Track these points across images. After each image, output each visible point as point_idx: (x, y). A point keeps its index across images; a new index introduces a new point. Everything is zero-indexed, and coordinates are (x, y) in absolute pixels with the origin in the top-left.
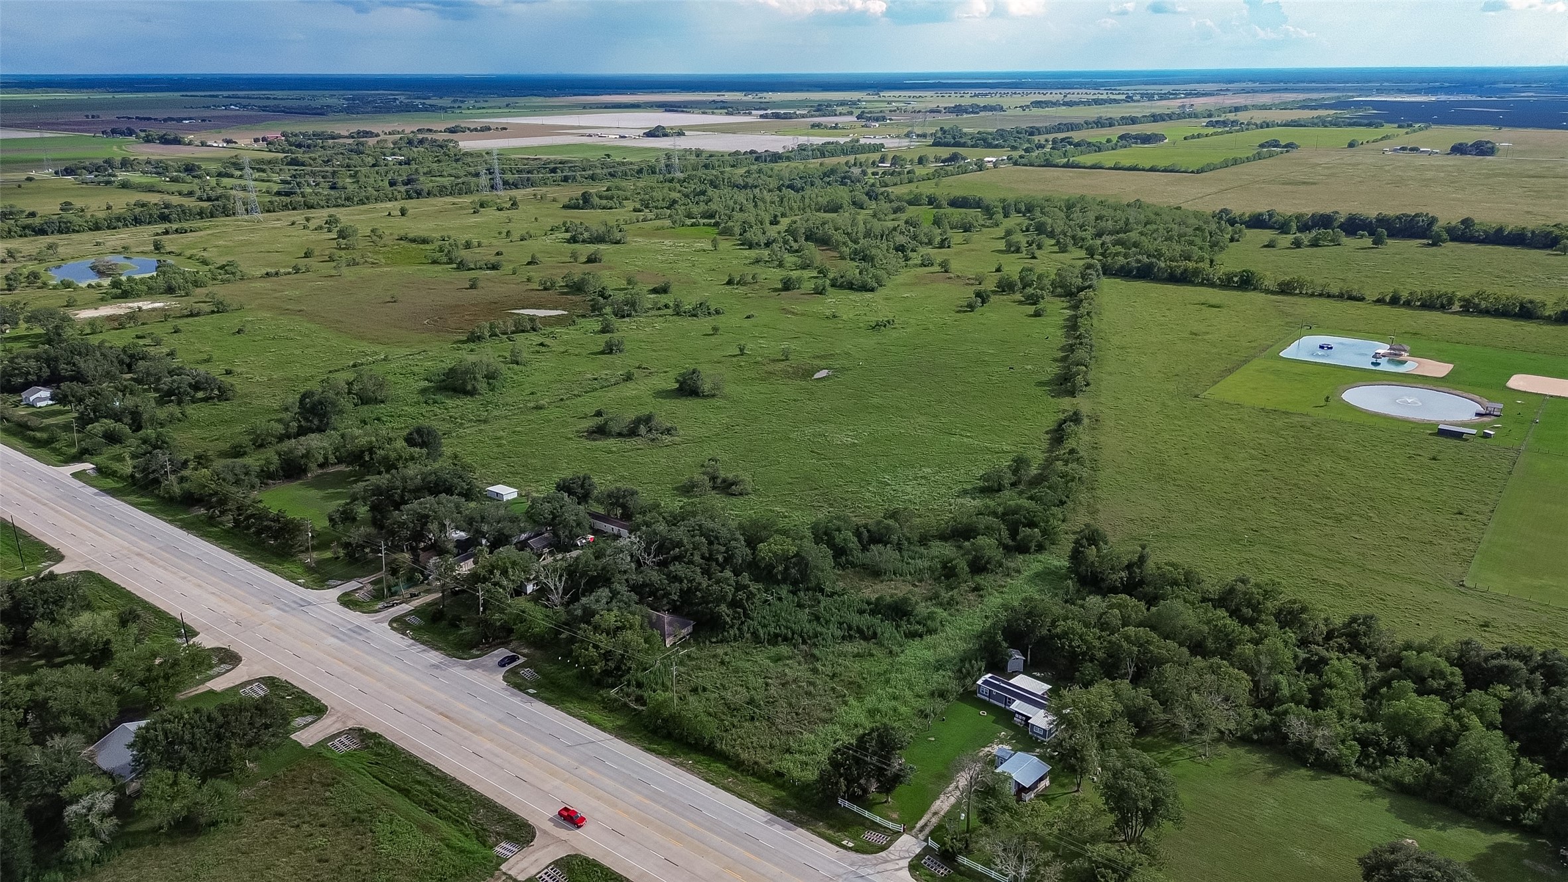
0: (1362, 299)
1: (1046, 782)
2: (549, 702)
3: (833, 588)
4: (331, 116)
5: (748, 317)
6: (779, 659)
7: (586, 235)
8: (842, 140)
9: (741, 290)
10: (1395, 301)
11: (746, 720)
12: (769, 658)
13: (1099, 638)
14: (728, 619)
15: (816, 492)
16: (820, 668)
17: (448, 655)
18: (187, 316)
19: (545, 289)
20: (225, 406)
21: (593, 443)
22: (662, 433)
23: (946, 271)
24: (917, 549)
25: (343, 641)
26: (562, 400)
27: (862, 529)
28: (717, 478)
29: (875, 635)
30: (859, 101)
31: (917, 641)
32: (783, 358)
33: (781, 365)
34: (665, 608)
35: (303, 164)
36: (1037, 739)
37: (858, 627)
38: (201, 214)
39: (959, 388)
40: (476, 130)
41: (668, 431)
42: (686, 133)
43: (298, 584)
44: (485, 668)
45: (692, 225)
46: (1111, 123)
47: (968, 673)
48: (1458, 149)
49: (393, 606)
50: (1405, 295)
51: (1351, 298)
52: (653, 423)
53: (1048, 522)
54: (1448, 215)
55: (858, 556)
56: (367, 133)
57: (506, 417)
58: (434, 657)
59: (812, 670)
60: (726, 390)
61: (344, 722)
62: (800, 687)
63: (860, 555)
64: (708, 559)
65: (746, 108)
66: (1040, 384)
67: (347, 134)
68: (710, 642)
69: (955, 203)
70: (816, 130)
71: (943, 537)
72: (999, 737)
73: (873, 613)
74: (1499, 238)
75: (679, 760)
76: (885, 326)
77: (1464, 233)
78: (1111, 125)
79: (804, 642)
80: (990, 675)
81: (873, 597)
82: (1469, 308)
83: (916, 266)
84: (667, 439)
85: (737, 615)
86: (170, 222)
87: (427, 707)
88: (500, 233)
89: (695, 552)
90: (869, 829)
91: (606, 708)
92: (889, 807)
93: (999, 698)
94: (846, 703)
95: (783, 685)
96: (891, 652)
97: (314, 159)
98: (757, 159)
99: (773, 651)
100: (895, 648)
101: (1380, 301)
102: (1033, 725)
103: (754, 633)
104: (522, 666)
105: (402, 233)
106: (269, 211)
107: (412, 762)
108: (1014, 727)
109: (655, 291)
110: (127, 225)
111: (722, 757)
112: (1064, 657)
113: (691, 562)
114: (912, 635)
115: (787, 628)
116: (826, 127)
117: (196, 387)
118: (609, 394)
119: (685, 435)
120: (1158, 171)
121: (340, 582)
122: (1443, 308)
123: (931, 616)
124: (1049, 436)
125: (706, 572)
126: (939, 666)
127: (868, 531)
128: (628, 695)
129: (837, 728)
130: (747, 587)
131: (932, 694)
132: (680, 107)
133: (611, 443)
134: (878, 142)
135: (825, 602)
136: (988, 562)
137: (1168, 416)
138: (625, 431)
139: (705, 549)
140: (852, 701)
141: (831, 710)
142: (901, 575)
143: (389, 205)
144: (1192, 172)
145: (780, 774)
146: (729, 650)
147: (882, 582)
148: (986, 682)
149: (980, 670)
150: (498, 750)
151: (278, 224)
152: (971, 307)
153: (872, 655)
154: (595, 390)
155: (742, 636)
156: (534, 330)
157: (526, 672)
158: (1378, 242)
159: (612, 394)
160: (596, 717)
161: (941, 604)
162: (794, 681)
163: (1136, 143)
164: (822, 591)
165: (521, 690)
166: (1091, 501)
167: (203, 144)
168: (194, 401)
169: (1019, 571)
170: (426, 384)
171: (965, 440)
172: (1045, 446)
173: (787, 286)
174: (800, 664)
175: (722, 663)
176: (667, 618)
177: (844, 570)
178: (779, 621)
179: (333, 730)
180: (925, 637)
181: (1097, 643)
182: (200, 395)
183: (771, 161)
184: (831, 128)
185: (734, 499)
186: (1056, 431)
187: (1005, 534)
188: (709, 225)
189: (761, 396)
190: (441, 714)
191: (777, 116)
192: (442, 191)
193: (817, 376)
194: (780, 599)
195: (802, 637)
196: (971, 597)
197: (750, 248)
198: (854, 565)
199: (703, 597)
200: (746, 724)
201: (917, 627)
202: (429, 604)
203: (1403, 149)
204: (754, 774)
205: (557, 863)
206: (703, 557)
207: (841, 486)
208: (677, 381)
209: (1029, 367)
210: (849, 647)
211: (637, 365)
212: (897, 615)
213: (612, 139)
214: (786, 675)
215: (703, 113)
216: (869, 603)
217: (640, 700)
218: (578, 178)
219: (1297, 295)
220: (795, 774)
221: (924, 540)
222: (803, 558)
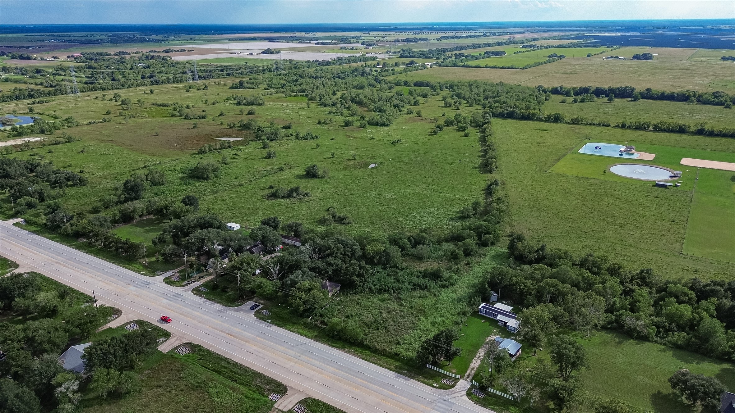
0: (608, 126)
1: (520, 352)
2: (279, 325)
3: (402, 266)
4: (104, 44)
5: (332, 139)
6: (384, 301)
7: (245, 101)
8: (358, 55)
9: (325, 126)
10: (623, 126)
11: (375, 330)
12: (379, 300)
13: (532, 284)
14: (358, 283)
15: (383, 221)
16: (404, 304)
17: (224, 305)
18: (54, 144)
19: (231, 128)
20: (84, 188)
21: (271, 201)
22: (303, 196)
23: (419, 116)
24: (437, 246)
25: (171, 301)
26: (251, 181)
27: (411, 238)
28: (336, 216)
29: (426, 287)
30: (360, 36)
31: (446, 289)
32: (353, 158)
33: (352, 162)
34: (326, 279)
35: (95, 68)
36: (511, 332)
37: (418, 284)
38: (49, 94)
39: (438, 171)
40: (178, 51)
41: (306, 195)
42: (282, 52)
43: (142, 274)
44: (244, 311)
45: (294, 96)
46: (479, 46)
47: (474, 303)
48: (636, 57)
49: (192, 283)
50: (628, 124)
51: (604, 125)
52: (299, 191)
53: (495, 231)
54: (640, 87)
55: (410, 250)
56: (124, 53)
57: (226, 190)
58: (218, 307)
59: (400, 305)
60: (329, 175)
61: (181, 340)
62: (396, 313)
63: (411, 250)
64: (343, 255)
65: (308, 40)
66: (475, 168)
67: (114, 53)
68: (351, 294)
69: (417, 84)
70: (343, 50)
71: (447, 241)
72: (493, 332)
73: (424, 277)
74: (663, 97)
75: (347, 350)
76: (397, 142)
77: (648, 95)
78: (479, 47)
79: (394, 292)
80: (484, 304)
81: (423, 269)
82: (657, 129)
83: (405, 114)
84: (307, 198)
85: (361, 281)
86: (34, 98)
87: (220, 331)
88: (202, 101)
89: (338, 252)
90: (443, 378)
91: (307, 327)
92: (450, 367)
93: (490, 314)
94: (420, 320)
95: (389, 312)
96: (435, 295)
97: (100, 66)
98: (319, 64)
99: (380, 297)
100: (437, 293)
101: (617, 127)
102: (509, 326)
103: (370, 288)
104: (262, 309)
105: (154, 101)
106: (83, 92)
107: (219, 358)
108: (499, 327)
109: (284, 128)
110: (12, 100)
111: (368, 348)
112: (517, 294)
113: (336, 257)
114: (444, 287)
115: (385, 286)
116: (348, 49)
117: (68, 179)
118: (274, 178)
119: (315, 196)
120: (505, 68)
121: (162, 273)
122: (645, 129)
123: (451, 277)
124: (484, 192)
125: (343, 261)
126: (459, 301)
127: (414, 239)
128: (317, 321)
129: (419, 331)
130: (364, 267)
131: (459, 314)
132: (276, 39)
133: (280, 201)
134: (375, 56)
135: (400, 273)
136: (471, 251)
137: (535, 181)
138: (286, 195)
139: (342, 250)
140: (423, 318)
141: (414, 323)
142: (432, 259)
143: (143, 88)
144: (521, 69)
145: (396, 354)
146: (359, 297)
147: (424, 262)
148: (483, 307)
149: (479, 301)
150: (260, 350)
151: (89, 98)
152: (435, 133)
153: (427, 297)
154: (266, 176)
155: (364, 290)
156: (230, 148)
157: (264, 312)
158: (610, 100)
159: (275, 177)
160: (303, 332)
161: (453, 272)
162: (394, 310)
163: (493, 55)
164: (397, 267)
165: (264, 321)
166: (510, 221)
167: (42, 59)
168: (67, 186)
169: (485, 255)
170: (183, 175)
171: (446, 195)
172: (483, 196)
173: (347, 124)
174: (394, 302)
175: (358, 303)
176: (328, 283)
177: (404, 257)
178: (381, 283)
179: (177, 344)
180: (450, 287)
181: (531, 287)
182: (70, 183)
183: (326, 65)
184: (350, 49)
185: (345, 226)
186: (487, 189)
187: (476, 238)
188: (303, 96)
189: (346, 177)
190: (228, 334)
191: (323, 44)
192: (169, 81)
193: (370, 167)
194: (378, 272)
195: (393, 290)
196: (466, 267)
197: (325, 107)
198: (409, 255)
199: (344, 273)
200: (376, 332)
201: (446, 283)
202: (209, 281)
203: (612, 57)
204: (384, 355)
205: (301, 402)
206: (341, 254)
207: (394, 218)
208: (306, 171)
209: (468, 160)
210: (415, 293)
211: (284, 163)
212: (435, 277)
213: (246, 55)
214: (389, 308)
215: (287, 42)
216: (421, 272)
217: (323, 322)
218: (235, 74)
219: (580, 124)
220: (404, 354)
221: (439, 242)
222: (387, 252)
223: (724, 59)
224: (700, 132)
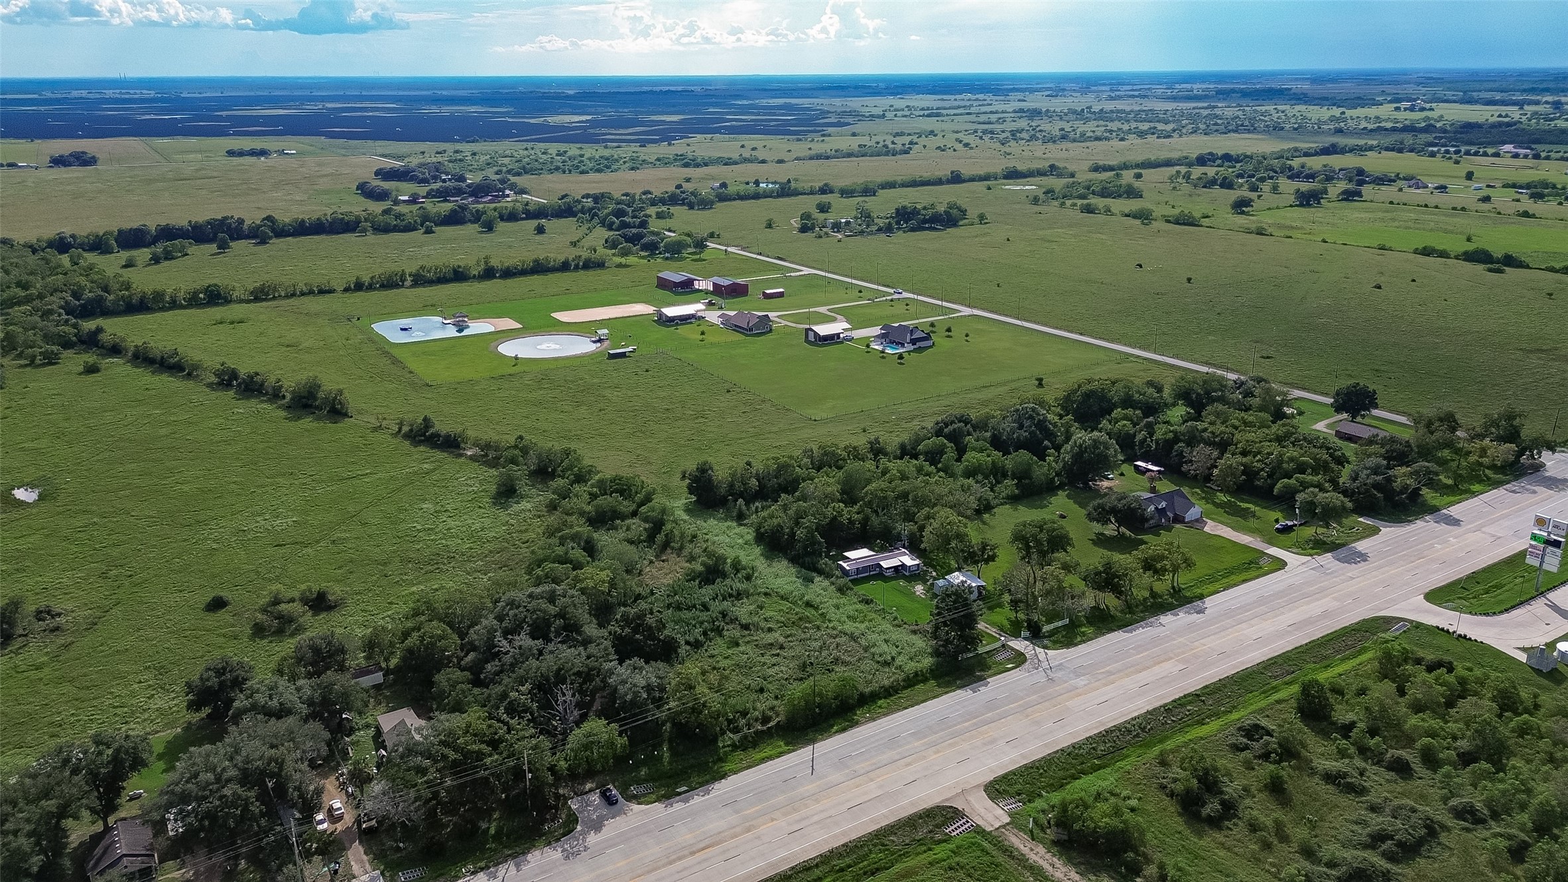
0: (331, 291)
6: (737, 643)
10: (359, 286)
12: (730, 647)
16: (770, 626)
22: (41, 620)
29: (738, 591)
31: (760, 578)
37: (726, 593)
41: (48, 614)
48: (59, 161)
51: (322, 292)
59: (769, 631)
62: (791, 642)
73: (707, 582)
79: (726, 623)
80: (841, 562)
93: (866, 570)
94: (829, 627)
96: (766, 594)
100: (763, 591)
103: (687, 643)
114: (750, 578)
115: (701, 623)
122: (398, 285)
123: (738, 560)
126: (806, 579)
128: (749, 724)
131: (843, 592)
141: (838, 635)
147: (639, 573)
153: (764, 602)
157: (640, 789)
160: (764, 753)
174: (753, 635)
180: (758, 574)
195: (720, 621)
201: (744, 571)
210: (745, 608)
212: (720, 574)
216: (690, 580)
217: (760, 720)
220: (920, 667)
223: (231, 153)
224: (489, 274)
